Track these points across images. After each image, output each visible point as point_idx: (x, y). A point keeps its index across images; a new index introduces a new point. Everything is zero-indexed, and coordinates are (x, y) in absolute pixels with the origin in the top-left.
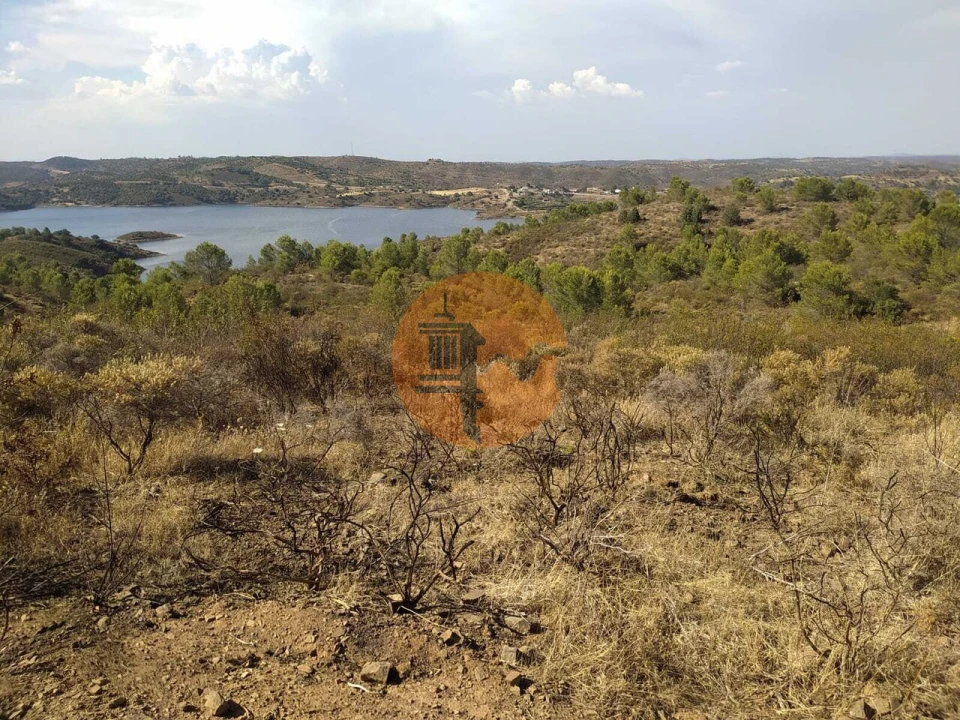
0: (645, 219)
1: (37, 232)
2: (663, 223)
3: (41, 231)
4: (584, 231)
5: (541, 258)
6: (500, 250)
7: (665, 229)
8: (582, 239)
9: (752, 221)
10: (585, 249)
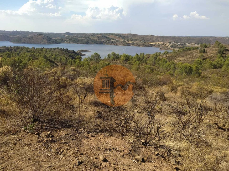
0: (207, 52)
1: (62, 49)
2: (212, 53)
3: (62, 48)
4: (189, 54)
5: (176, 61)
6: (165, 58)
7: (212, 55)
8: (188, 56)
10: (189, 59)
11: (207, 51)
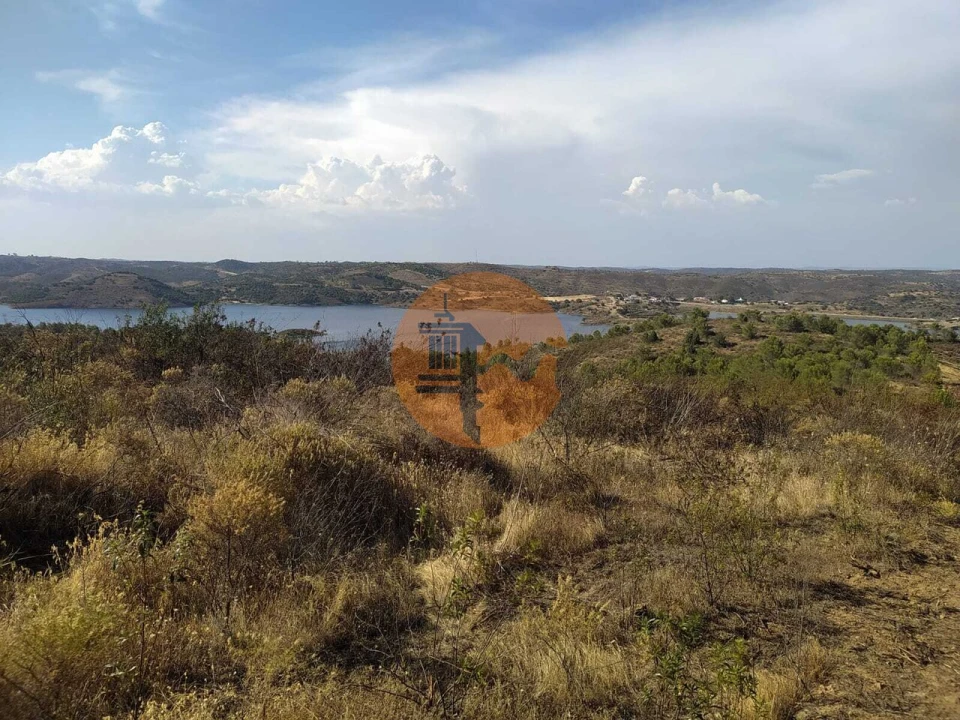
0: (661, 340)
2: (673, 343)
4: (618, 345)
7: (672, 347)
9: (735, 344)
10: (614, 359)
11: (663, 338)
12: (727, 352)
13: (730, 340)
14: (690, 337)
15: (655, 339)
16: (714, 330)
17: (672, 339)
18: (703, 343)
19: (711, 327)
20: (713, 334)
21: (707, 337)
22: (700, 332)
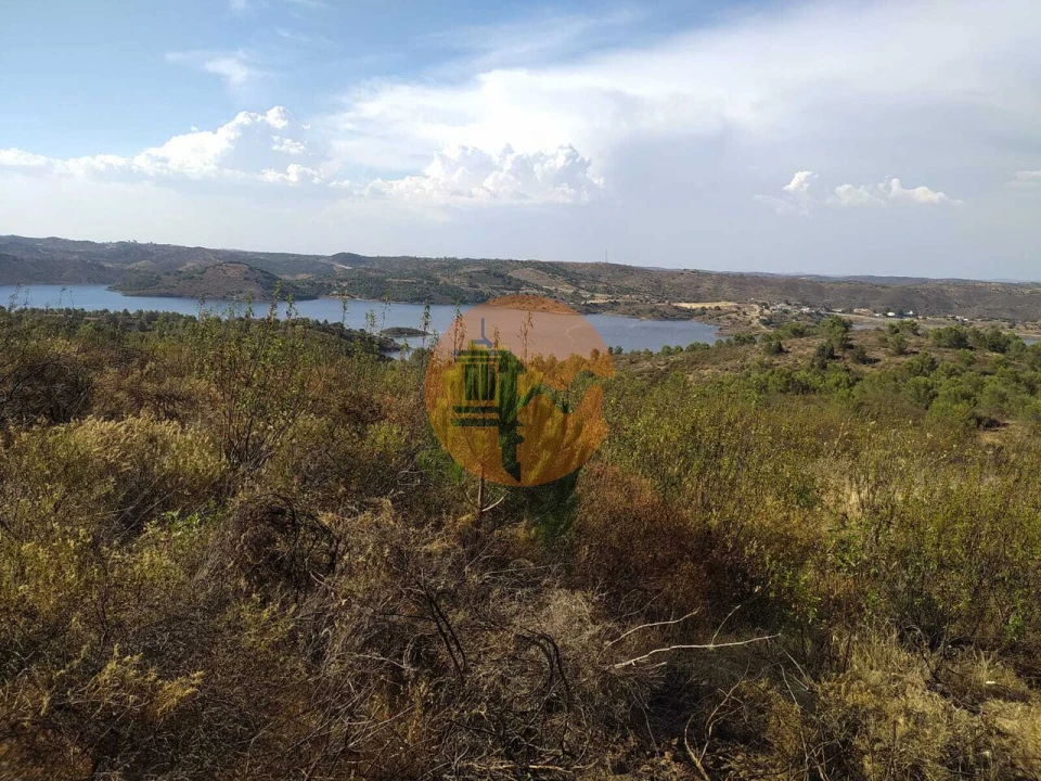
0: (788, 352)
1: (318, 323)
3: (321, 322)
5: (691, 377)
7: (799, 361)
9: (878, 360)
11: (790, 350)
12: (866, 369)
13: (871, 355)
14: (822, 350)
15: (780, 350)
16: (854, 343)
17: (801, 352)
18: (838, 357)
19: (850, 339)
20: (851, 347)
21: (844, 351)
22: (836, 344)
